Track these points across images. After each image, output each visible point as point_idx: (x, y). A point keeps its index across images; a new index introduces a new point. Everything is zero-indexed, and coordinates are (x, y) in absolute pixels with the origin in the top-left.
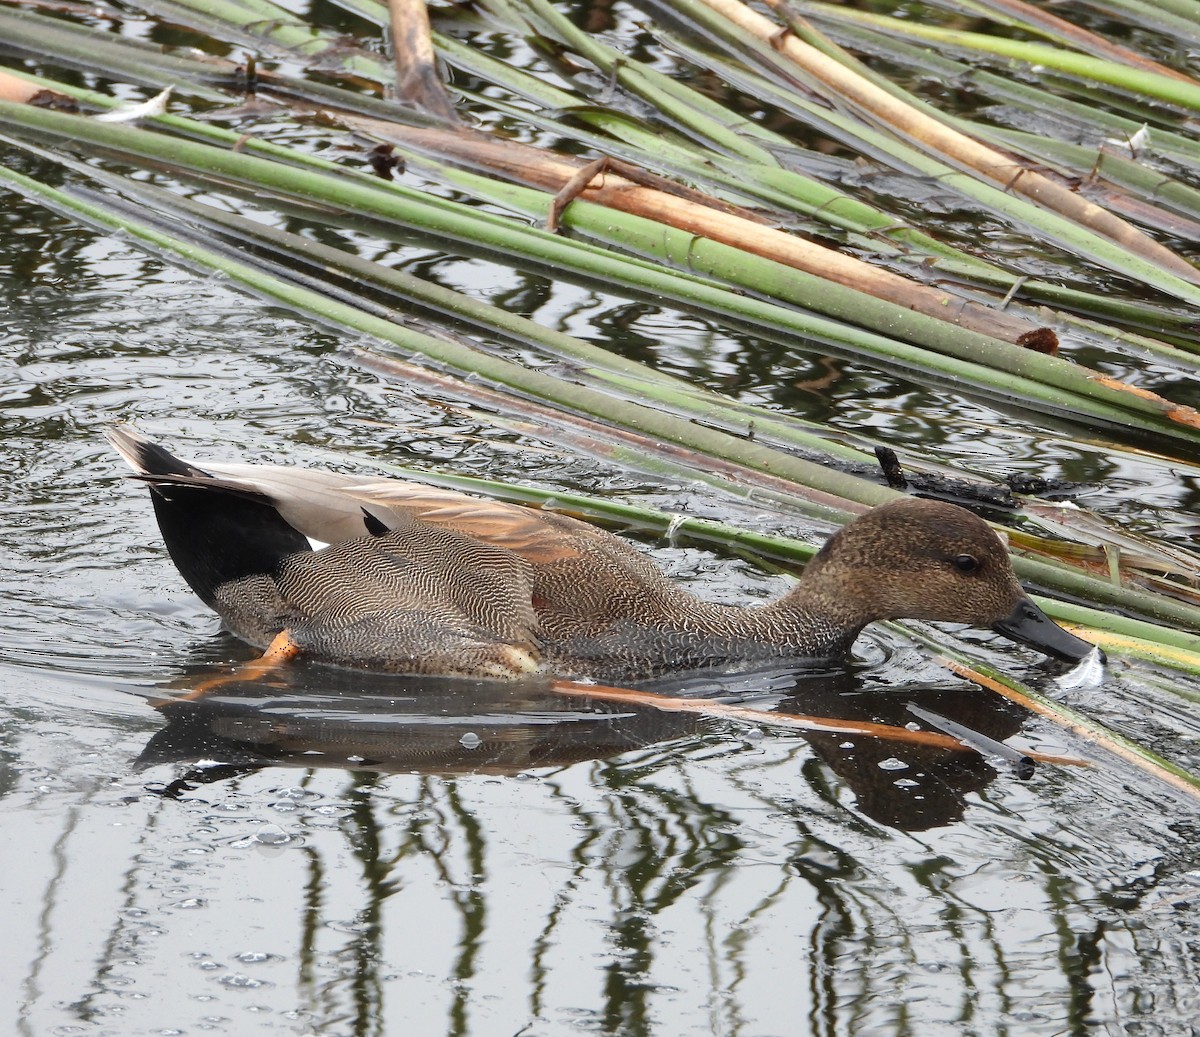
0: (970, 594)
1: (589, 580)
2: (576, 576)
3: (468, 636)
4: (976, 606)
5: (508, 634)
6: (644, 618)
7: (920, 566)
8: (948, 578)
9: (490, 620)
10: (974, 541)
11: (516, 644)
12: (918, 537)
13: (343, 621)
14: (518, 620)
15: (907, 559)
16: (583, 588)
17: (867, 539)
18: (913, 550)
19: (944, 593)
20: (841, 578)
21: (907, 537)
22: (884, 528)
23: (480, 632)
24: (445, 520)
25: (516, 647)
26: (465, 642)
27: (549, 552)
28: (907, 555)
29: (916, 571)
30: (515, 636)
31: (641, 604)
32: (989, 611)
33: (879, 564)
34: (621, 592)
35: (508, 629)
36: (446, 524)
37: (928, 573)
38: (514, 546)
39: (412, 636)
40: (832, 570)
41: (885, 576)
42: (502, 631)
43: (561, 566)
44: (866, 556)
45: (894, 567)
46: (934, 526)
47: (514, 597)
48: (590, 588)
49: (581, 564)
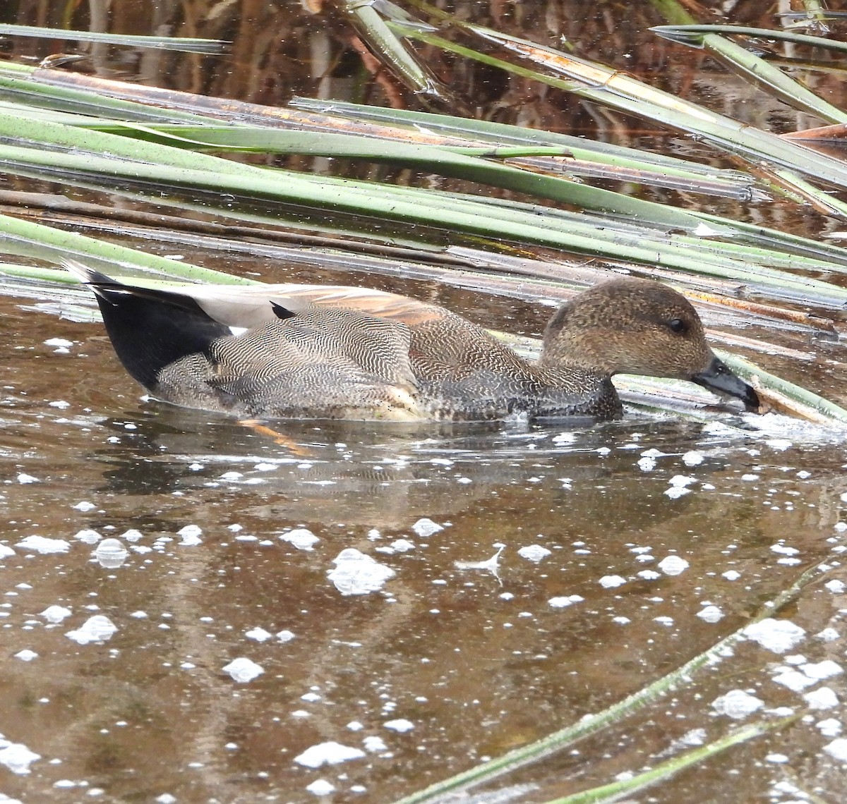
0: (679, 351)
1: (450, 334)
2: (440, 332)
3: (360, 382)
4: (682, 360)
5: (392, 377)
6: (498, 367)
7: (642, 327)
8: (663, 337)
9: (377, 368)
10: (683, 309)
11: (398, 385)
12: (641, 304)
13: (263, 379)
14: (399, 367)
15: (631, 322)
16: (445, 341)
17: (597, 306)
18: (636, 314)
19: (660, 349)
20: (575, 341)
21: (632, 304)
22: (612, 297)
23: (369, 377)
24: (335, 301)
25: (399, 388)
26: (358, 386)
27: (417, 316)
28: (631, 318)
29: (639, 331)
30: (398, 379)
31: (495, 357)
32: (692, 365)
33: (606, 325)
34: (477, 348)
35: (392, 374)
36: (336, 304)
37: (648, 333)
38: (389, 314)
39: (317, 382)
40: (568, 334)
41: (611, 336)
42: (387, 375)
43: (427, 325)
44: (596, 320)
45: (619, 328)
46: (653, 296)
47: (396, 349)
48: (450, 340)
49: (443, 323)
